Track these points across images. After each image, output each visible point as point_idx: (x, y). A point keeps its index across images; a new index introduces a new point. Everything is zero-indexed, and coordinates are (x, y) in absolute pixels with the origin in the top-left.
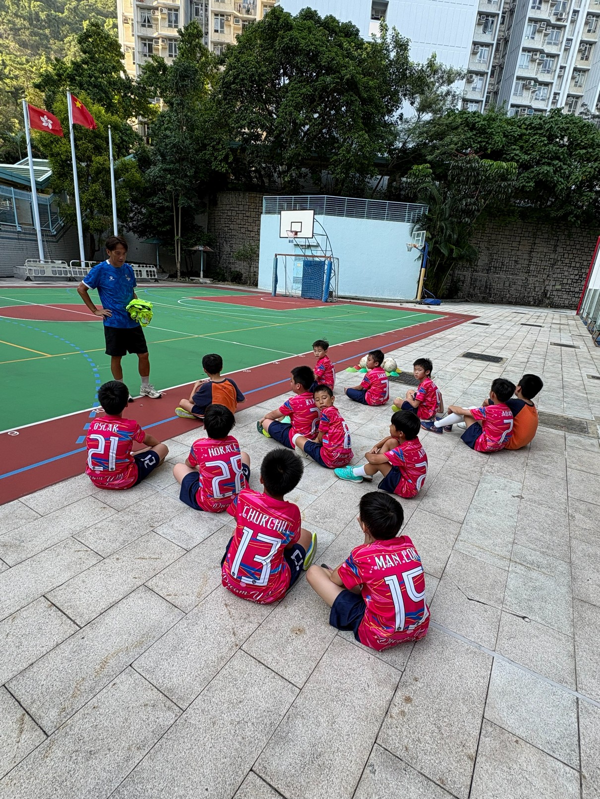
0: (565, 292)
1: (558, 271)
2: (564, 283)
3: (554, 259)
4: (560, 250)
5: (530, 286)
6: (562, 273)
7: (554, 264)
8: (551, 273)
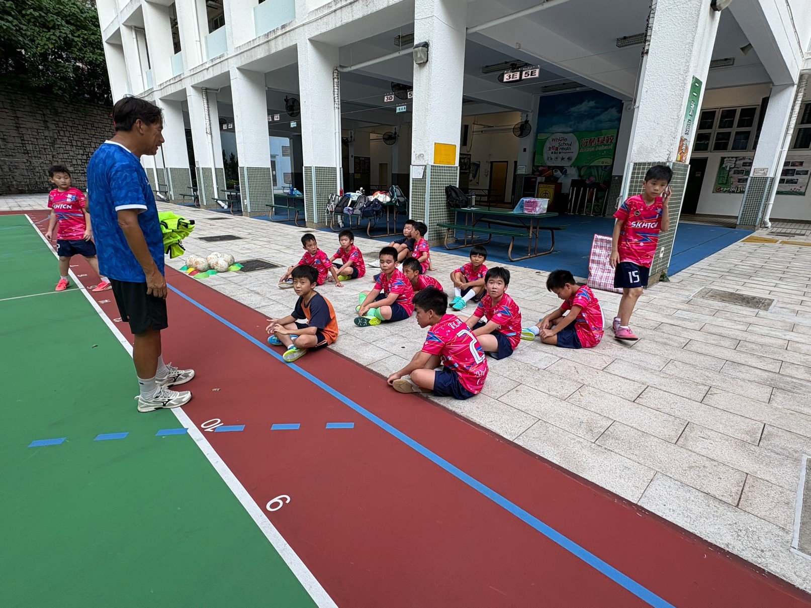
0: (79, 174)
1: (62, 150)
2: (74, 165)
3: (51, 137)
4: (53, 127)
5: (37, 170)
6: (67, 153)
7: (53, 144)
8: (54, 153)
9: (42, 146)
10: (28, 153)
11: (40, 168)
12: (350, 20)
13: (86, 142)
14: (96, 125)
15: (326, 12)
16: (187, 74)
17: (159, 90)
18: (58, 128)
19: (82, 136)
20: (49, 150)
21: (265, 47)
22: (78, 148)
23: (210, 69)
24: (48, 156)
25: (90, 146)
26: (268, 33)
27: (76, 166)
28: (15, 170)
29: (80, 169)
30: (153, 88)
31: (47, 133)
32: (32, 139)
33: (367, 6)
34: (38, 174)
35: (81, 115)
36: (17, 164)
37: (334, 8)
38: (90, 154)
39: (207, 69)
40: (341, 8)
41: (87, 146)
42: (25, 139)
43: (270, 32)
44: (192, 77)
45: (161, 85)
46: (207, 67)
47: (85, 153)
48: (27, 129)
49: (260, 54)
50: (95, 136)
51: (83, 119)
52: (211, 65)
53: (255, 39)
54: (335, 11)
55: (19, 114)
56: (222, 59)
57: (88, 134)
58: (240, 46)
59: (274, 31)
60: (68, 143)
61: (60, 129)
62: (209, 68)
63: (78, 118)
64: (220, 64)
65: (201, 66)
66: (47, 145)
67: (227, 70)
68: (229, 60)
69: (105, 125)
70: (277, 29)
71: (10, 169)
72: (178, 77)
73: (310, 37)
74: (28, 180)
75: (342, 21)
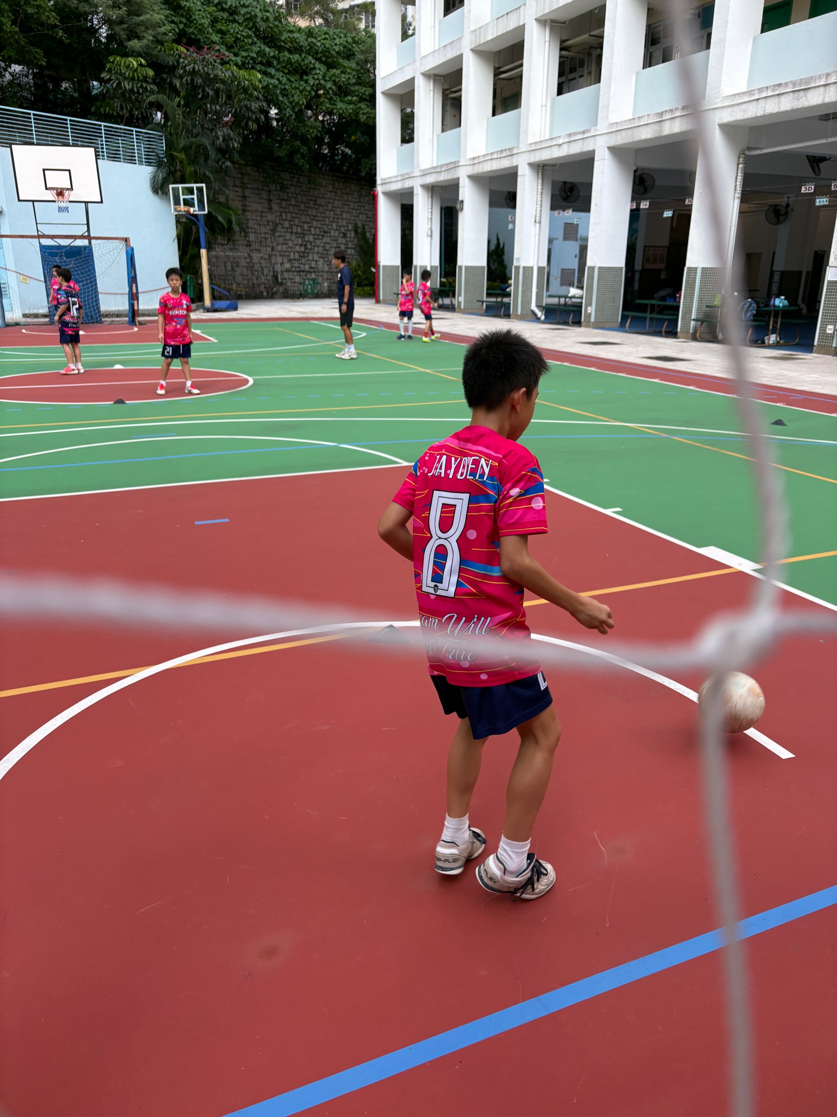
0: (295, 273)
1: (281, 240)
3: (273, 222)
4: (275, 207)
5: (256, 267)
6: (286, 244)
7: (274, 230)
8: (274, 244)
9: (263, 235)
10: (250, 245)
11: (259, 265)
12: (775, 111)
13: (306, 227)
14: (319, 202)
15: (746, 99)
16: (523, 148)
17: (470, 165)
18: (281, 210)
19: (303, 218)
20: (270, 240)
21: (656, 127)
23: (565, 147)
24: (268, 248)
25: (309, 233)
26: (663, 112)
28: (237, 269)
29: (296, 265)
30: (458, 161)
31: (270, 217)
32: (256, 226)
33: (798, 99)
34: (256, 273)
36: (239, 261)
37: (757, 97)
38: (308, 244)
39: (560, 145)
40: (766, 97)
41: (307, 232)
42: (250, 226)
43: (666, 111)
45: (474, 158)
46: (560, 143)
48: (252, 212)
49: (646, 134)
52: (567, 140)
53: (642, 117)
54: (758, 99)
55: (247, 193)
56: (586, 135)
57: (310, 216)
58: (617, 123)
59: (671, 111)
60: (289, 230)
61: (282, 210)
62: (562, 144)
64: (581, 141)
65: (550, 141)
66: (268, 234)
67: (591, 149)
68: (597, 138)
69: (327, 200)
70: (676, 109)
71: (232, 268)
72: (507, 151)
73: (721, 122)
74: (247, 282)
75: (765, 110)
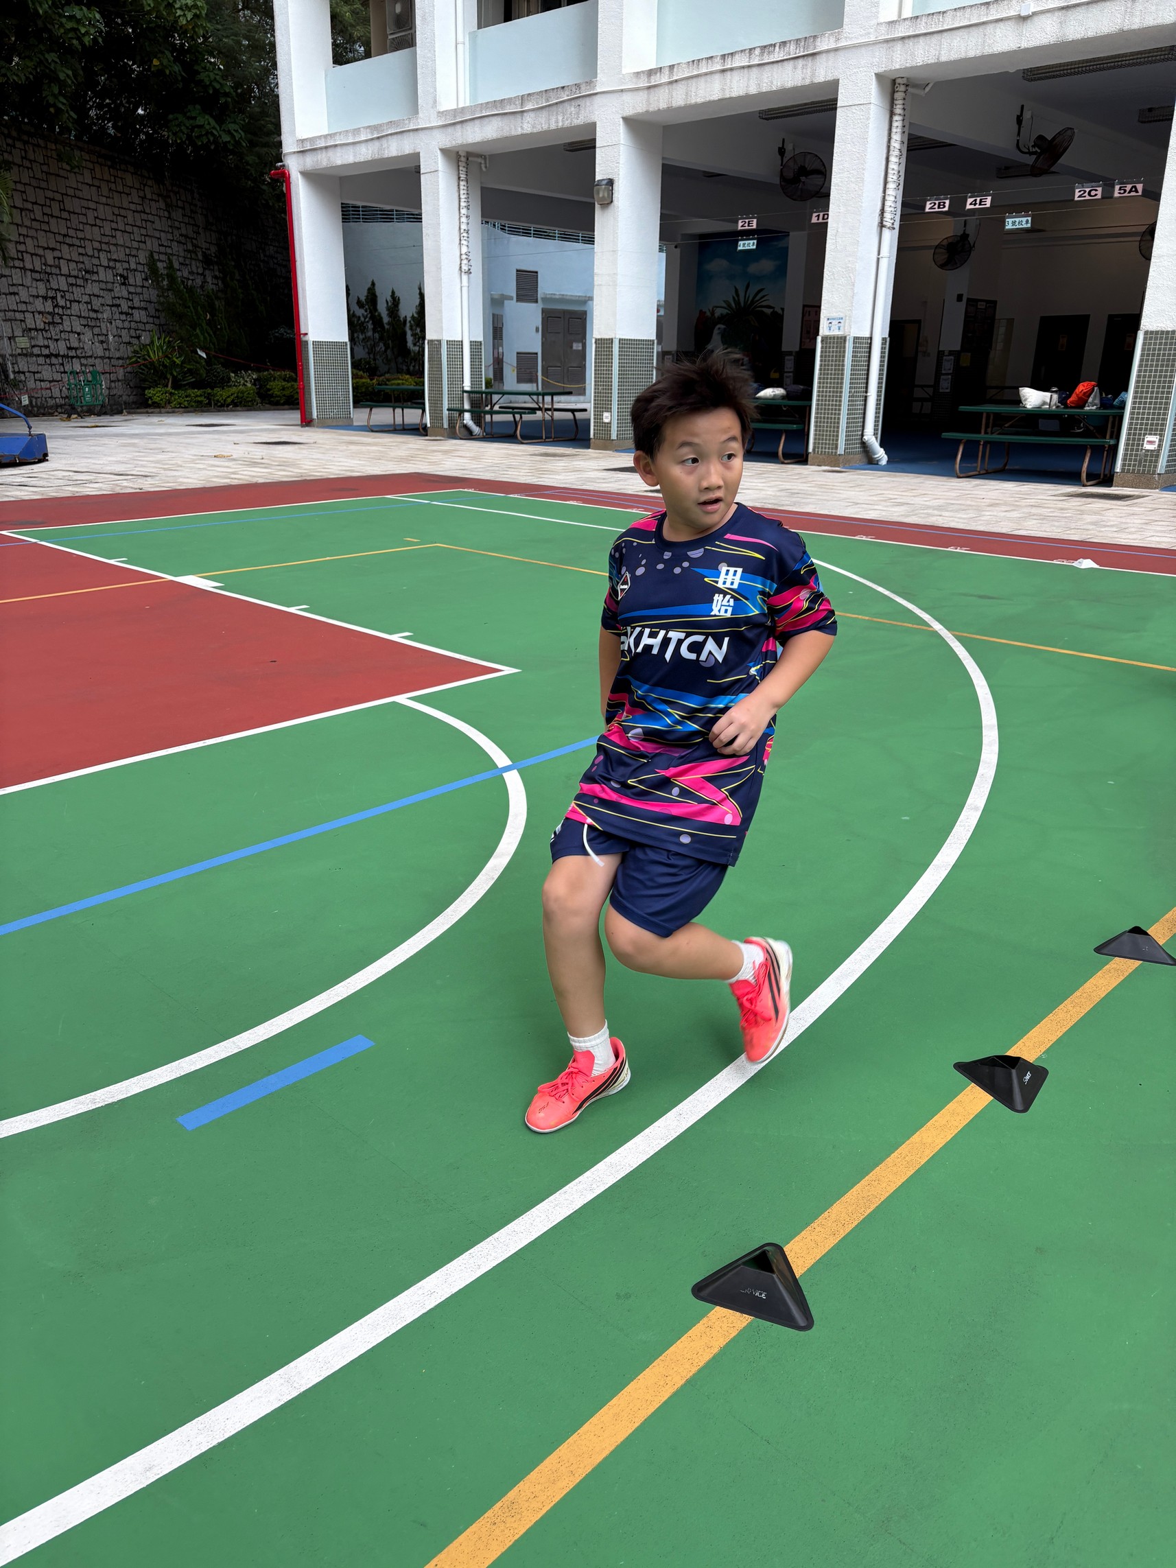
0: (41, 360)
2: (30, 330)
6: (14, 294)
14: (68, 204)
16: (857, 34)
17: (636, 89)
19: (42, 239)
22: (37, 276)
25: (57, 271)
27: (34, 333)
29: (41, 341)
30: (590, 83)
35: (39, 175)
38: (59, 296)
41: (54, 270)
44: (899, 46)
45: (651, 73)
46: (1029, 12)
47: (51, 294)
50: (68, 240)
51: (43, 185)
57: (54, 234)
60: (16, 263)
63: (34, 183)
72: (790, 47)
